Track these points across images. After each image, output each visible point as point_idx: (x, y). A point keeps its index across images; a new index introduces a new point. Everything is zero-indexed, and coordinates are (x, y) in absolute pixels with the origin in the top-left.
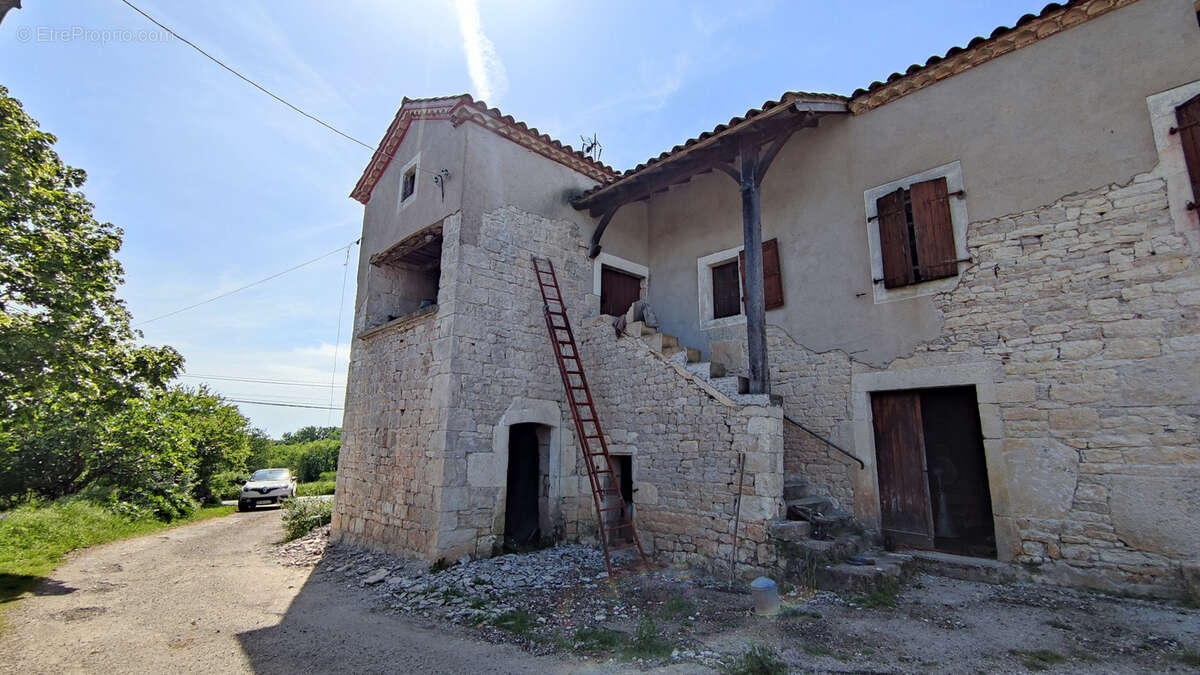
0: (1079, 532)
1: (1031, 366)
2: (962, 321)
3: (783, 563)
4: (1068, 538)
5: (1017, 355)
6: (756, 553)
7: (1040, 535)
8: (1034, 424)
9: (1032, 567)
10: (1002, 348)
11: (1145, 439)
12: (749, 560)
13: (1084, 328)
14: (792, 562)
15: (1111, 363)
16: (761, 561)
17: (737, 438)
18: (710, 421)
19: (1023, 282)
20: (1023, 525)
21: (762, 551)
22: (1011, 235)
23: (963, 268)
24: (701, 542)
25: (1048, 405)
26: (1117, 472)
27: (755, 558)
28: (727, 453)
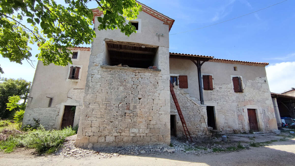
0: (225, 126)
1: (220, 105)
2: (213, 97)
3: (211, 134)
4: (224, 127)
5: (219, 103)
6: (206, 133)
7: (222, 127)
8: (221, 112)
9: (221, 131)
10: (217, 102)
11: (230, 115)
12: (205, 135)
13: (225, 101)
14: (213, 133)
15: (228, 105)
16: (207, 134)
17: (201, 112)
18: (196, 109)
19: (219, 93)
20: (220, 126)
21: (207, 133)
22: (218, 86)
23: (214, 89)
24: (195, 132)
25: (222, 110)
26: (228, 119)
27: (206, 134)
28: (199, 115)
